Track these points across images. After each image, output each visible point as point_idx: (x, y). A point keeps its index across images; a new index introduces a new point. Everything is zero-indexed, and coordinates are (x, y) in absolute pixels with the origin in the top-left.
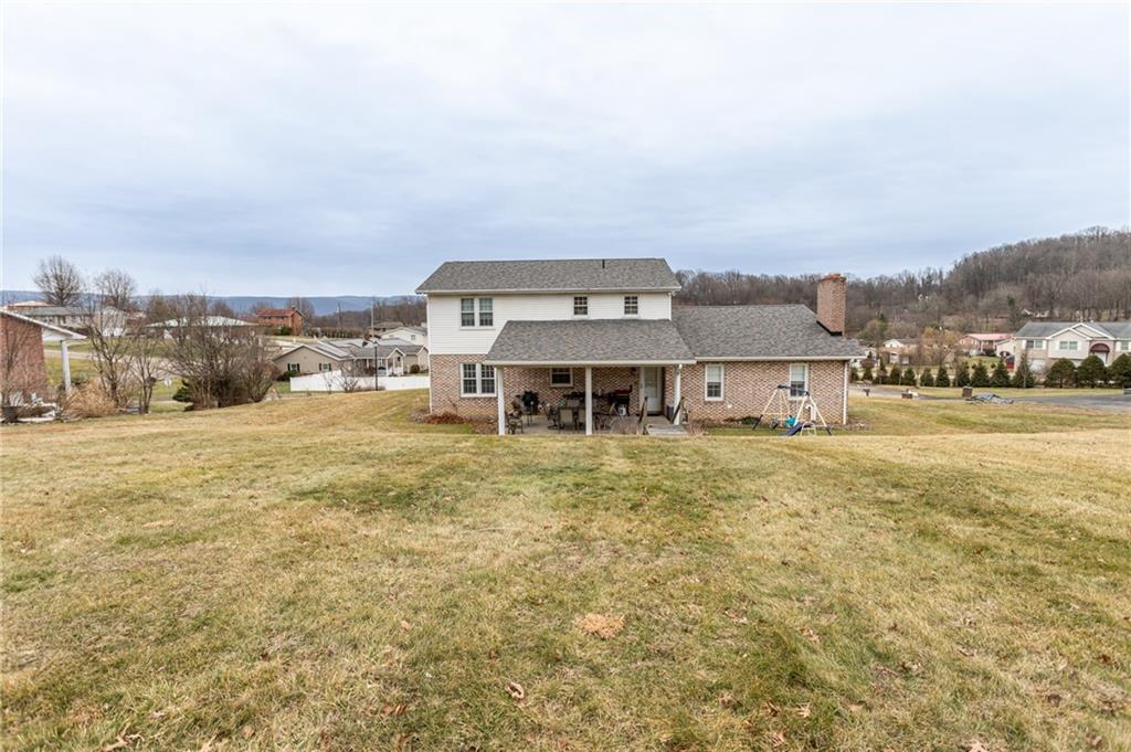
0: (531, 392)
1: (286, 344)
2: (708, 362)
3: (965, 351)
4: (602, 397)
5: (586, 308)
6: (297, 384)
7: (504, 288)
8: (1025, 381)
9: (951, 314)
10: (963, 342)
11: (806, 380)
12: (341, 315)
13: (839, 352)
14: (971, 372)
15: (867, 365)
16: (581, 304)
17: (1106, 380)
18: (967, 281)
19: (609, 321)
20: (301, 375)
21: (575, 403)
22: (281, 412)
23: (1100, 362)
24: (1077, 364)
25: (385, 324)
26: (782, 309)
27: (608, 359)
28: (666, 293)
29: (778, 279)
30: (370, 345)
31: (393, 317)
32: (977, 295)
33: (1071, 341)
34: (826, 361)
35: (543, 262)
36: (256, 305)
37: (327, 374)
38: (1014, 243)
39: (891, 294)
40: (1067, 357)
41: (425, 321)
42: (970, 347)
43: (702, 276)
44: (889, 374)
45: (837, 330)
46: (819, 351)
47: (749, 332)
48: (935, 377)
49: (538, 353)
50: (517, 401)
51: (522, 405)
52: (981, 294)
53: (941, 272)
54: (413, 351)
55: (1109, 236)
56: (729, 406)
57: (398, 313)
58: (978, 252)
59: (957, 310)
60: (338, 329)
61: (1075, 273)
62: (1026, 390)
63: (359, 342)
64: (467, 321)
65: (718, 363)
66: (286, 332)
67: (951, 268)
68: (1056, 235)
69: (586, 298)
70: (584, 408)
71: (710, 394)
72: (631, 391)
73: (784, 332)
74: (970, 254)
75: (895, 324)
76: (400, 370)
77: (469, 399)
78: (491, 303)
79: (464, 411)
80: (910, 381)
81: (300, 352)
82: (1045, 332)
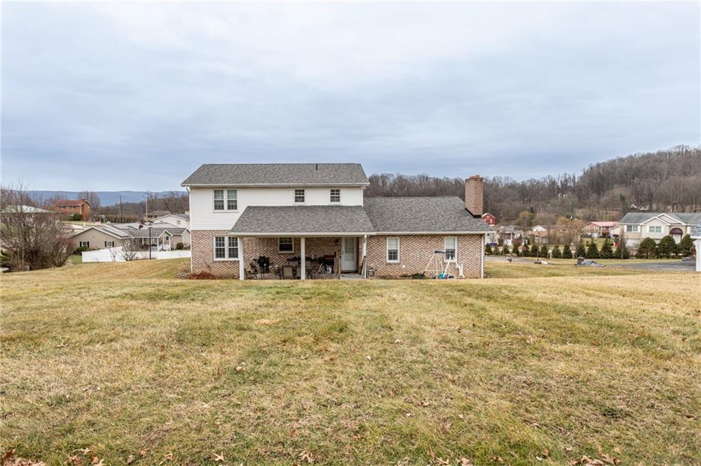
0: (264, 257)
1: (78, 227)
2: (388, 236)
3: (589, 234)
4: (315, 260)
5: (303, 197)
6: (87, 256)
7: (245, 183)
8: (623, 254)
9: (580, 208)
10: (587, 228)
11: (456, 248)
12: (121, 205)
13: (478, 228)
14: (587, 248)
15: (517, 244)
16: (300, 194)
17: (676, 253)
18: (592, 184)
19: (319, 206)
20: (90, 250)
21: (294, 264)
22: (79, 272)
23: (673, 241)
24: (657, 242)
25: (156, 213)
26: (443, 200)
27: (316, 231)
28: (359, 187)
29: (456, 181)
30: (145, 227)
31: (163, 207)
32: (599, 194)
33: (656, 226)
34: (469, 235)
35: (274, 165)
36: (54, 197)
37: (112, 249)
38: (625, 156)
39: (538, 192)
40: (651, 238)
41: (188, 210)
42: (592, 231)
43: (400, 178)
44: (530, 250)
45: (477, 214)
46: (464, 228)
47: (419, 215)
48: (562, 252)
49: (268, 228)
50: (254, 263)
51: (258, 266)
52: (602, 193)
53: (574, 177)
54: (179, 232)
55: (690, 152)
56: (404, 267)
57: (166, 204)
58: (600, 162)
59: (586, 204)
60: (119, 216)
61: (667, 178)
62: (623, 260)
63: (136, 225)
64: (218, 206)
65: (395, 236)
66: (77, 218)
67: (581, 174)
68: (654, 151)
69: (303, 191)
70: (300, 267)
71: (390, 258)
72: (335, 256)
73: (443, 216)
74: (594, 164)
75: (540, 215)
76: (168, 247)
77: (219, 262)
78: (236, 193)
79: (215, 270)
80: (545, 255)
81: (90, 232)
82: (639, 219)
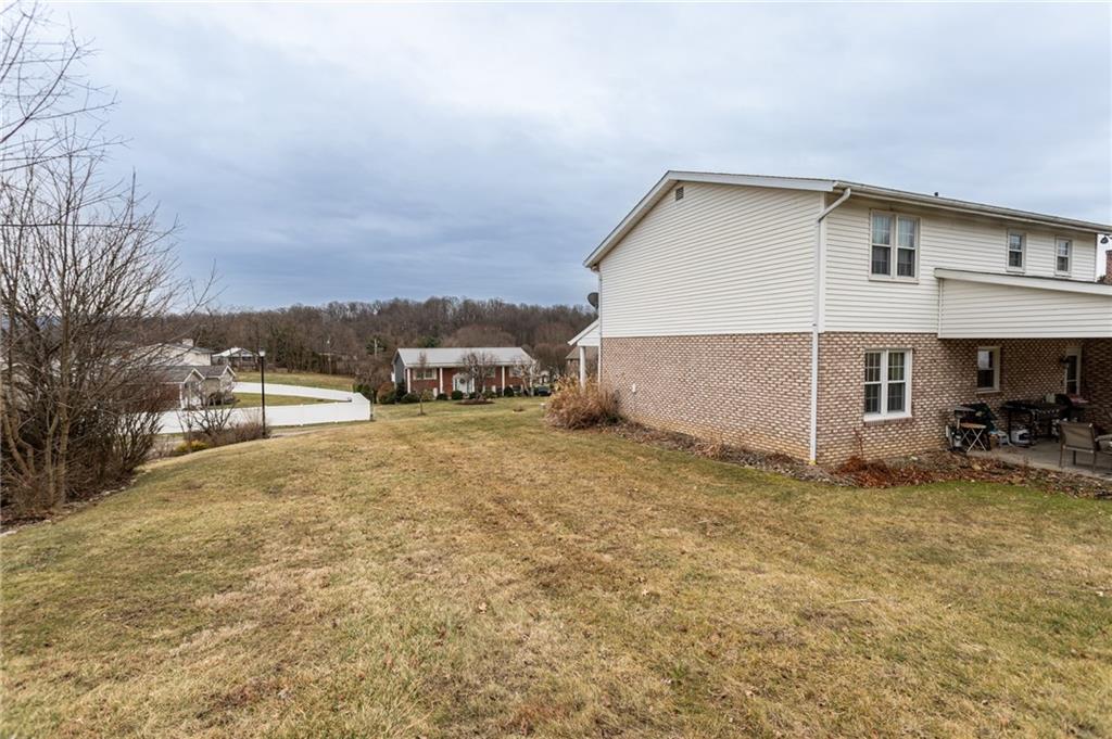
76: (197, 399)
77: (874, 424)
78: (914, 229)
79: (866, 450)
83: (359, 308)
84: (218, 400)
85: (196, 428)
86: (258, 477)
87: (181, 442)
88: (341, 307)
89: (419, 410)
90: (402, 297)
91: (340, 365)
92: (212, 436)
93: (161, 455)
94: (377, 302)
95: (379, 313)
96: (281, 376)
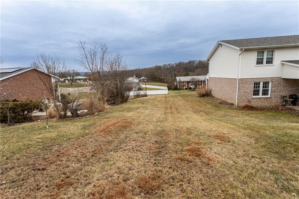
54: (139, 83)
64: (260, 62)
76: (136, 89)
77: (256, 98)
78: (273, 52)
79: (254, 104)
83: (171, 65)
84: (140, 89)
85: (135, 95)
86: (141, 102)
87: (133, 97)
88: (167, 65)
89: (179, 92)
90: (182, 61)
91: (165, 80)
92: (138, 96)
93: (131, 99)
94: (175, 63)
95: (176, 66)
96: (152, 83)
